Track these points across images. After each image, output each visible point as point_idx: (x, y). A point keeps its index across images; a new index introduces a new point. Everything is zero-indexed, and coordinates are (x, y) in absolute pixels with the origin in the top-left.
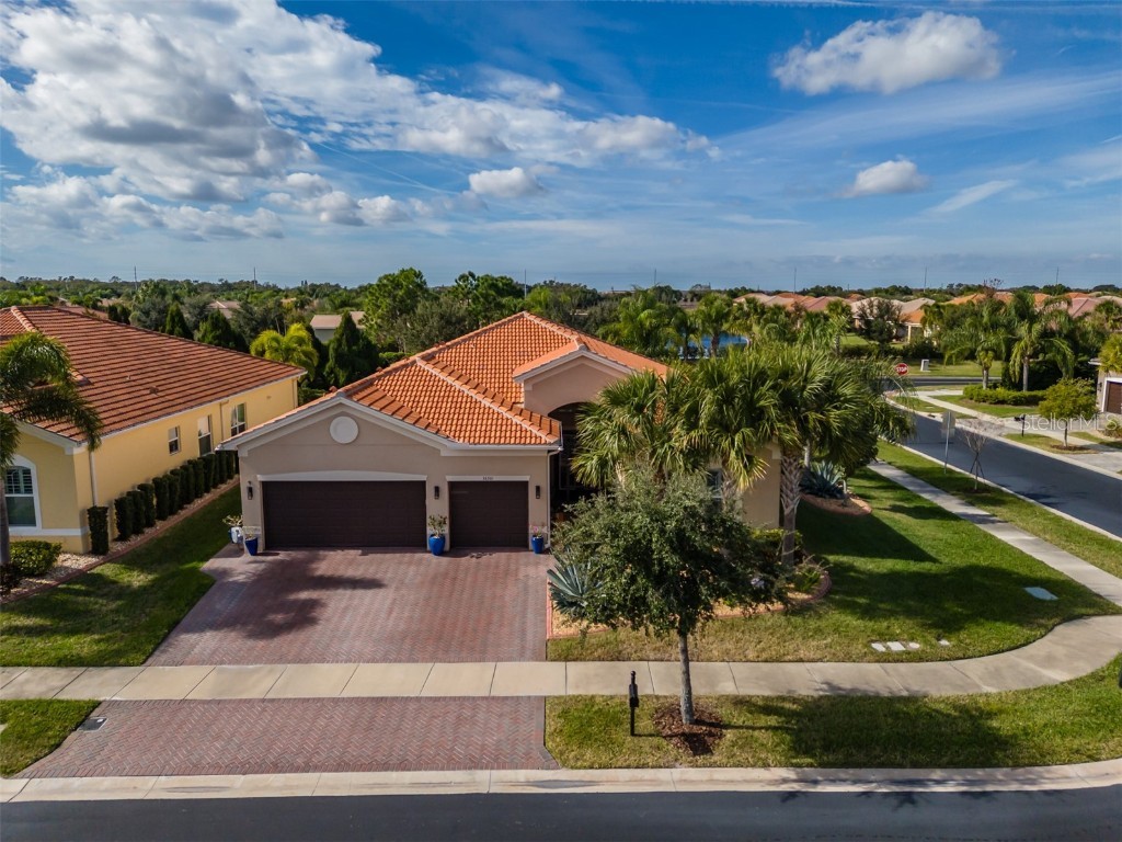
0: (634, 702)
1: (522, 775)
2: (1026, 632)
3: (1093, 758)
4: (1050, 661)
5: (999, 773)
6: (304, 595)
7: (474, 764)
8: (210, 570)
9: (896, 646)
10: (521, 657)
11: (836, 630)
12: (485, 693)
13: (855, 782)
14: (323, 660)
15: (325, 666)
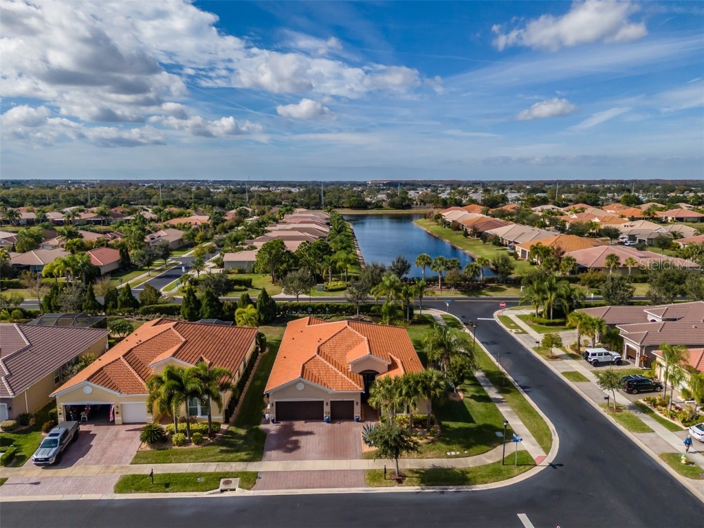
0: (385, 472)
1: (361, 489)
2: (488, 448)
3: (486, 483)
4: (490, 457)
5: (464, 487)
6: (294, 438)
7: (350, 486)
8: (265, 429)
9: (453, 453)
10: (356, 458)
11: (438, 449)
12: (349, 469)
13: (433, 489)
14: (306, 459)
15: (307, 461)
